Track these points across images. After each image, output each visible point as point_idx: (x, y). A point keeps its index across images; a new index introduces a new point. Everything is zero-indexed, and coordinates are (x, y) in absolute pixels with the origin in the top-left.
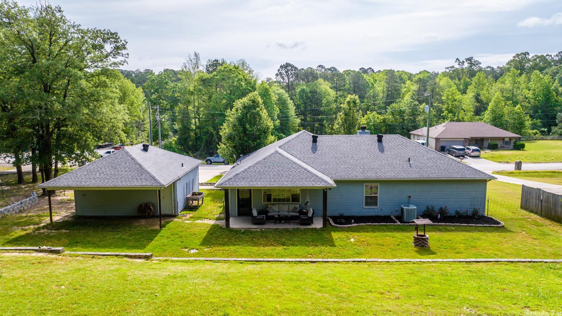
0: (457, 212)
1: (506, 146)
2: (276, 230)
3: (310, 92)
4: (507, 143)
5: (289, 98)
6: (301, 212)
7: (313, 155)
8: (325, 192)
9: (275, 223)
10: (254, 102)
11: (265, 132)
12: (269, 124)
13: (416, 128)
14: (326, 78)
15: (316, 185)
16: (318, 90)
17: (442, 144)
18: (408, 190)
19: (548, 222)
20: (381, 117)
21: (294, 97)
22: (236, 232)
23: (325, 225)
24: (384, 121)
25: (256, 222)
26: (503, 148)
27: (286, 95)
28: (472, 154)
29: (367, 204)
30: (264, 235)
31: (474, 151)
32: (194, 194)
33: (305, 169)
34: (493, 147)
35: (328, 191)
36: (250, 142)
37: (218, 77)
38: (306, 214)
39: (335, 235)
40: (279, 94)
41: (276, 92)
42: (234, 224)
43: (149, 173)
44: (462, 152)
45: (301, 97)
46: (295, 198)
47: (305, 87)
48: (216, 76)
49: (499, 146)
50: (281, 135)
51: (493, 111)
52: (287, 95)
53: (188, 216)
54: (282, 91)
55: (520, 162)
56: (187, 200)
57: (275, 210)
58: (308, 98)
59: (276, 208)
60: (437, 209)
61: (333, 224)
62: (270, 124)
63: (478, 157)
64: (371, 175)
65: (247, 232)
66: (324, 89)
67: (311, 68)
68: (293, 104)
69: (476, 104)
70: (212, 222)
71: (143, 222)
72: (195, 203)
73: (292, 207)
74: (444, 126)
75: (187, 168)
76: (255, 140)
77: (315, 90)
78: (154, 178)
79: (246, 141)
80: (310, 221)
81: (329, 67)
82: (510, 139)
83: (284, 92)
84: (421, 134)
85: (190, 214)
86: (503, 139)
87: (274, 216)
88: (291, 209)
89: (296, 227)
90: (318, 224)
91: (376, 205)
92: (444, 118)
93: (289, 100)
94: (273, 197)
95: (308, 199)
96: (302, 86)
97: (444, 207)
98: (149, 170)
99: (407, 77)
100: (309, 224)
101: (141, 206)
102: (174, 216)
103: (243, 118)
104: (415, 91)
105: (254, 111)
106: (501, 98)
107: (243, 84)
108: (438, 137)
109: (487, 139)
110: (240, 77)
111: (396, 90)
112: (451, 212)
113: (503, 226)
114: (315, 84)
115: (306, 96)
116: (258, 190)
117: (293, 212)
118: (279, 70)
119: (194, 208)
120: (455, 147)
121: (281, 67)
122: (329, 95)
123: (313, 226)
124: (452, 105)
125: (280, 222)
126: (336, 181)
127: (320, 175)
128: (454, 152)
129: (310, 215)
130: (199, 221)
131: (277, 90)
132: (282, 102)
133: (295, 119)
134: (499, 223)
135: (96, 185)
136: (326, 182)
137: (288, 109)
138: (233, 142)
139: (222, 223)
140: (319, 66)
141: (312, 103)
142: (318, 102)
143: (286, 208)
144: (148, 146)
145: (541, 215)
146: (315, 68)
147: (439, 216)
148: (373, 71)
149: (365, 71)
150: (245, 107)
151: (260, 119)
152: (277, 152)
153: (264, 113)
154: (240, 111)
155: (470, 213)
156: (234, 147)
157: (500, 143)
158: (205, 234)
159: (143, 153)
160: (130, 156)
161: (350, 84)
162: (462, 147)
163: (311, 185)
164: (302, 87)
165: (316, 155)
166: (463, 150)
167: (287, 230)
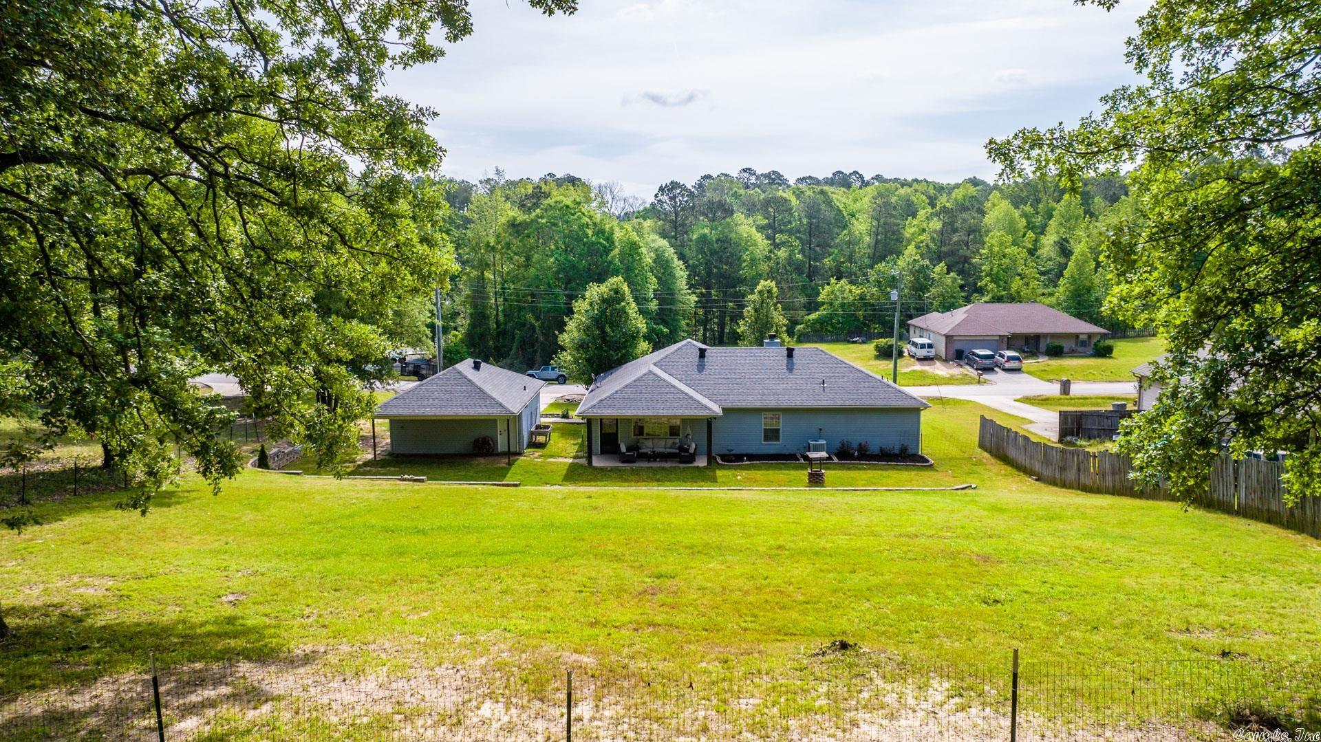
0: (881, 449)
1: (1080, 349)
2: (648, 468)
3: (718, 240)
4: (1083, 344)
5: (675, 256)
6: (681, 448)
7: (699, 376)
8: (709, 422)
9: (649, 461)
10: (616, 291)
11: (633, 337)
12: (639, 325)
13: (922, 311)
14: (751, 209)
15: (698, 414)
16: (733, 235)
17: (958, 346)
18: (819, 422)
19: (993, 461)
20: (857, 291)
21: (686, 251)
22: (602, 469)
23: (709, 463)
24: (862, 297)
25: (625, 459)
26: (1073, 354)
27: (670, 252)
28: (1007, 365)
29: (766, 438)
30: (634, 472)
31: (1010, 359)
32: (538, 427)
33: (686, 394)
34: (1056, 352)
35: (713, 421)
36: (612, 352)
37: (544, 221)
38: (687, 450)
39: (719, 473)
40: (656, 250)
41: (652, 245)
42: (597, 462)
43: (494, 399)
44: (987, 362)
45: (701, 250)
46: (674, 431)
47: (707, 231)
48: (542, 217)
49: (1066, 350)
50: (660, 329)
51: (1074, 281)
52: (672, 250)
53: (537, 454)
54: (663, 243)
55: (1068, 382)
56: (532, 433)
57: (648, 447)
58: (714, 252)
59: (649, 443)
60: (855, 445)
61: (720, 462)
62: (641, 324)
63: (1018, 370)
64: (772, 402)
65: (612, 470)
66: (745, 235)
67: (726, 175)
68: (683, 267)
69: (1058, 259)
70: (570, 461)
71: (482, 460)
72: (541, 439)
73: (670, 442)
74: (965, 312)
75: (530, 393)
76: (618, 349)
77: (727, 237)
78: (501, 404)
79: (605, 351)
80: (691, 458)
81: (766, 171)
82: (1090, 335)
83: (667, 244)
84: (925, 327)
85: (538, 452)
86: (1077, 336)
87: (646, 453)
88: (668, 445)
89: (674, 465)
90: (702, 462)
91: (778, 440)
92: (981, 291)
93: (676, 260)
94: (646, 431)
95: (689, 431)
96: (702, 229)
97: (863, 443)
98: (494, 395)
99: (924, 198)
100: (691, 463)
101: (476, 441)
102: (520, 454)
103: (601, 317)
104: (935, 231)
105: (618, 307)
106: (1089, 255)
107: (590, 233)
108: (951, 334)
109: (1046, 335)
110: (585, 220)
111: (894, 233)
112: (874, 448)
113: (932, 465)
114: (728, 224)
115: (710, 250)
116: (627, 420)
117: (671, 448)
118: (656, 196)
119: (541, 446)
120: (977, 351)
121: (662, 189)
122: (756, 245)
123: (695, 464)
124: (1000, 265)
125: (655, 461)
126: (724, 410)
127: (705, 401)
128: (976, 362)
129: (692, 451)
130: (552, 460)
131: (654, 241)
132: (662, 264)
133: (688, 297)
134: (928, 461)
135: (433, 414)
136: (710, 409)
137: (673, 277)
138: (586, 353)
139: (584, 461)
140: (745, 170)
141: (721, 261)
142: (735, 260)
143: (662, 443)
144: (480, 363)
145: (990, 453)
146: (735, 175)
147: (856, 454)
148: (861, 177)
149: (842, 180)
150: (604, 301)
151: (627, 318)
152: (650, 372)
153: (632, 308)
154: (597, 307)
155: (897, 451)
156: (588, 360)
157: (1067, 345)
158: (565, 472)
159: (476, 372)
160: (465, 377)
161: (800, 220)
162: (989, 353)
163: (692, 414)
164: (701, 232)
165: (703, 375)
166: (992, 357)
167: (663, 469)
